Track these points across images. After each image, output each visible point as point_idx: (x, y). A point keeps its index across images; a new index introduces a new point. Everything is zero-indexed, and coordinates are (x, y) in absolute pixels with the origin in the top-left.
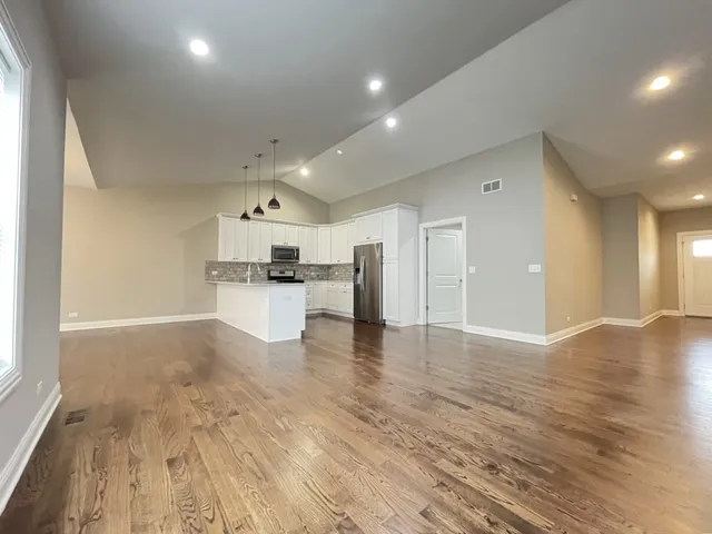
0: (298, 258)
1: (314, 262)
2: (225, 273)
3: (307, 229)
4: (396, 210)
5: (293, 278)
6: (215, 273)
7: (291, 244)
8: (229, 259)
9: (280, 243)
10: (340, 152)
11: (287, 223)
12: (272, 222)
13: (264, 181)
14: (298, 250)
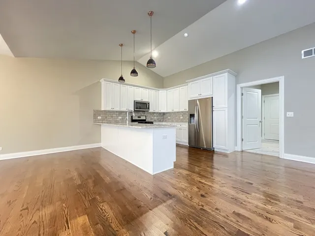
0: (149, 109)
1: (156, 111)
2: (106, 118)
3: (153, 92)
4: (226, 74)
5: (145, 120)
6: (99, 118)
7: (145, 100)
8: (109, 108)
9: (139, 99)
10: (186, 35)
11: (142, 87)
12: (134, 86)
13: (124, 61)
14: (149, 104)
